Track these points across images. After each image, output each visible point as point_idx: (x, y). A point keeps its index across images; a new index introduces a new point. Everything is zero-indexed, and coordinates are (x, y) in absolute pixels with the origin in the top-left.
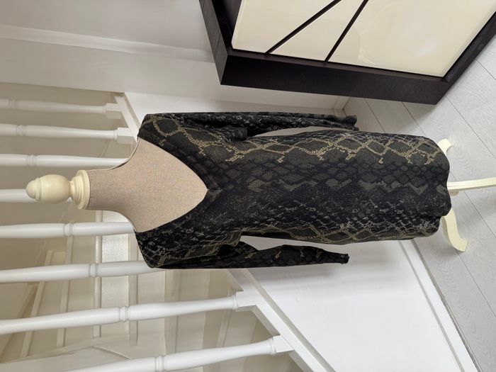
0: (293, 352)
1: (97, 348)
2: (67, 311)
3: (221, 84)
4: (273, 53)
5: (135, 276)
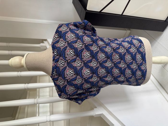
4: (102, 11)
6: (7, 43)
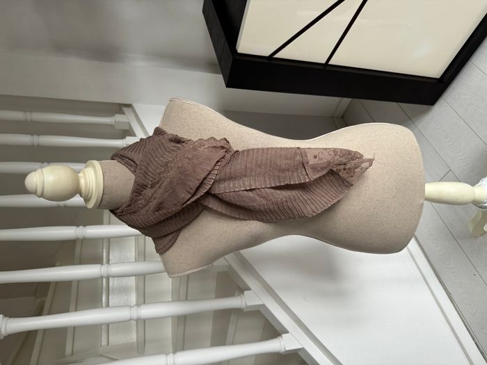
0: (303, 349)
1: (105, 356)
3: (227, 87)
4: (276, 56)
5: (143, 277)
6: (25, 112)
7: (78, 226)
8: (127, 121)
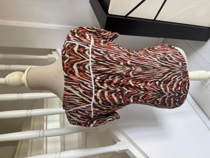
2: (31, 156)
5: (63, 136)
7: (28, 110)
8: (54, 57)
